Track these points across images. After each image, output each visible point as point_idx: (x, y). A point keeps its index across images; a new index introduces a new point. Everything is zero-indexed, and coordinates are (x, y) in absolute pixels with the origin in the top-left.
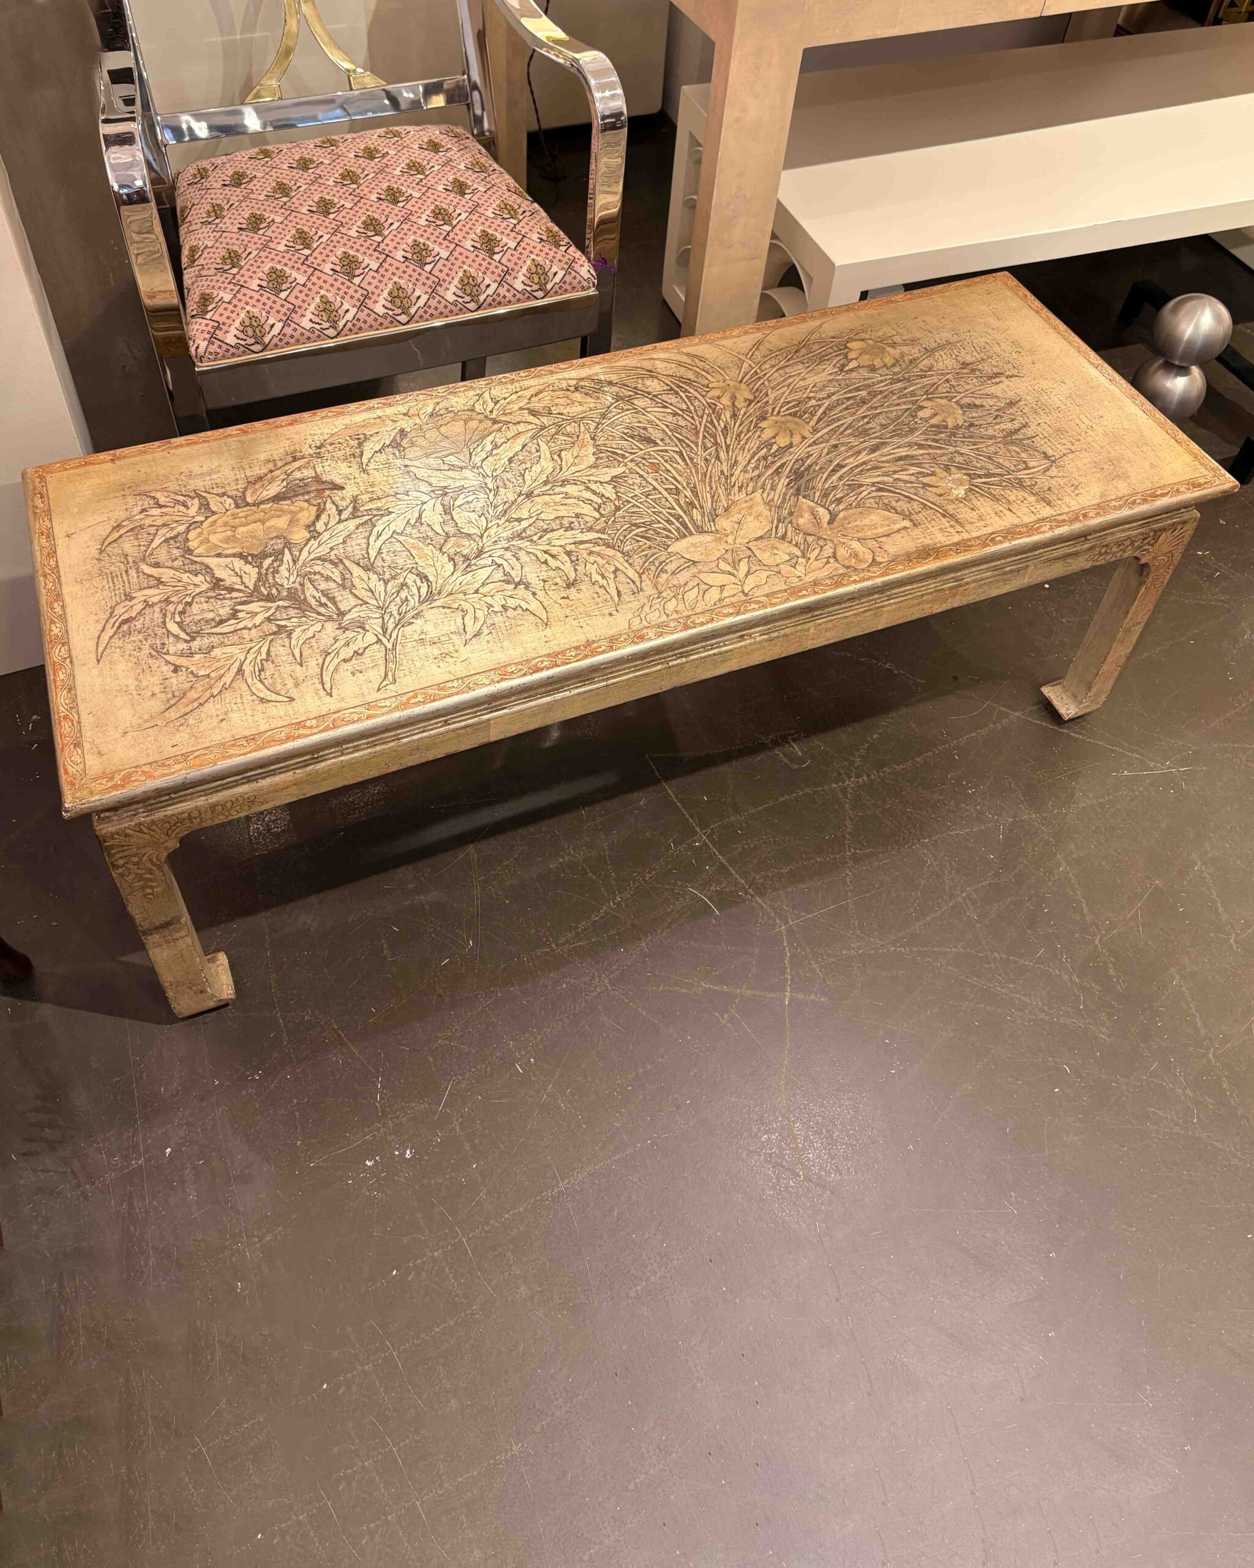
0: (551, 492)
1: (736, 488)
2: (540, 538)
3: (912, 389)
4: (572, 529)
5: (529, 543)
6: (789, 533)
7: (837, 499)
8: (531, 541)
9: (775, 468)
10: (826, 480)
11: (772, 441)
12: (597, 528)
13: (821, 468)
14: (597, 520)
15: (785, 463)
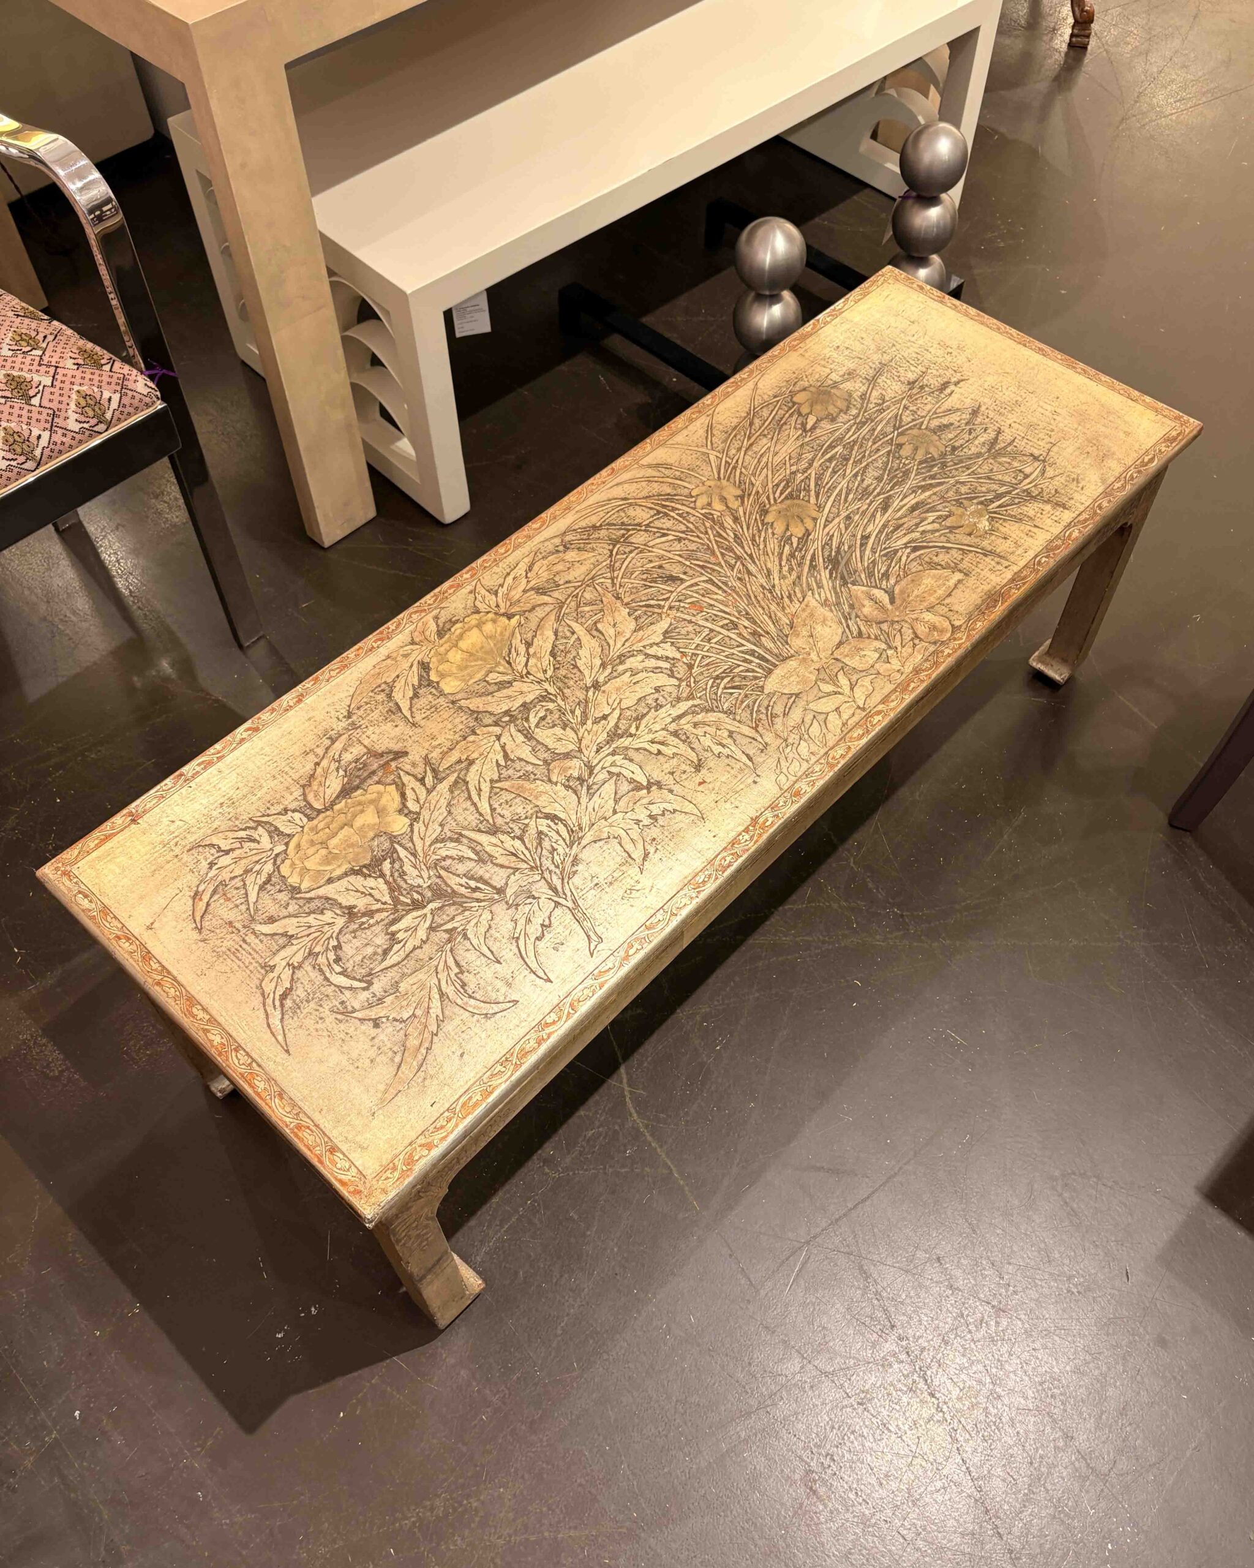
0: (615, 674)
1: (786, 599)
2: (637, 728)
3: (879, 428)
4: (661, 706)
5: (630, 739)
6: (862, 628)
7: (883, 575)
8: (631, 735)
9: (808, 563)
10: (861, 557)
11: (788, 533)
12: (684, 695)
13: (850, 547)
14: (679, 686)
15: (814, 554)
